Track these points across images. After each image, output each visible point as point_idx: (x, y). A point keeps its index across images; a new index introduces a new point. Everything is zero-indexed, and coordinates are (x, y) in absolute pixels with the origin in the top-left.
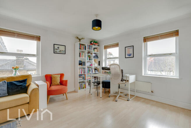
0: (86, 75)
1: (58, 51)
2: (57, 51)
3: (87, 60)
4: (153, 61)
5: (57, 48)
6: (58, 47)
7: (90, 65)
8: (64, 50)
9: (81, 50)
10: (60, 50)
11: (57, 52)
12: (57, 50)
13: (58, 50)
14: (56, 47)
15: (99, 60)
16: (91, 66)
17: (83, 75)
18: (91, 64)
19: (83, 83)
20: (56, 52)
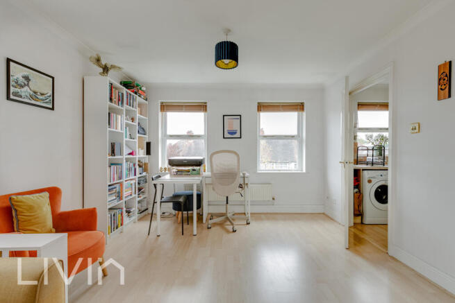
0: (125, 183)
1: (25, 91)
2: (23, 94)
3: (126, 137)
4: (193, 144)
5: (21, 80)
6: (27, 78)
7: (131, 154)
8: (51, 93)
9: (113, 104)
10: (35, 93)
11: (21, 97)
12: (22, 87)
13: (26, 88)
14: (17, 73)
15: (147, 138)
16: (131, 156)
17: (117, 186)
18: (130, 151)
19: (117, 211)
20: (16, 94)
